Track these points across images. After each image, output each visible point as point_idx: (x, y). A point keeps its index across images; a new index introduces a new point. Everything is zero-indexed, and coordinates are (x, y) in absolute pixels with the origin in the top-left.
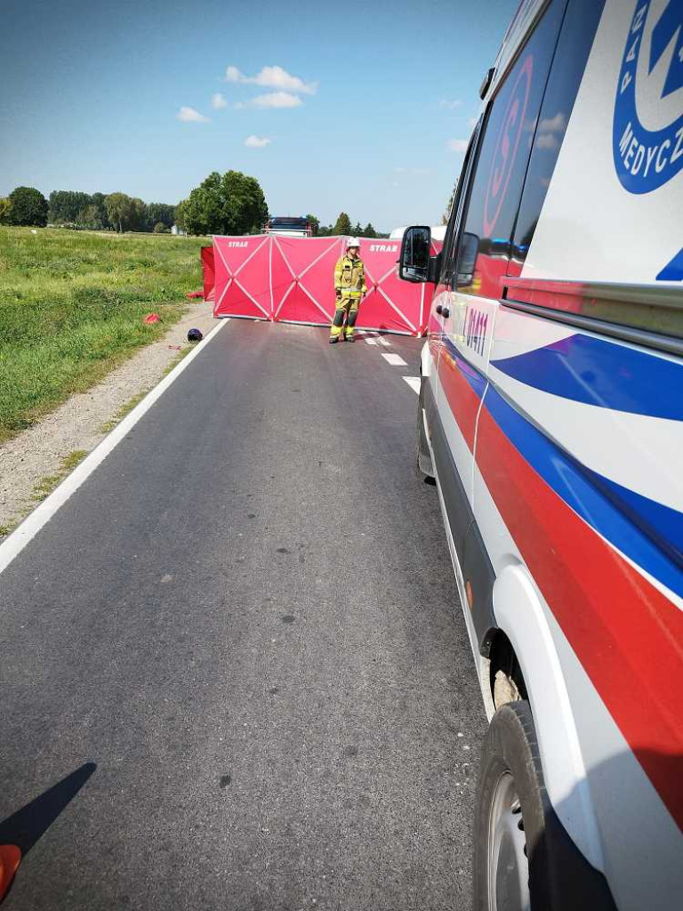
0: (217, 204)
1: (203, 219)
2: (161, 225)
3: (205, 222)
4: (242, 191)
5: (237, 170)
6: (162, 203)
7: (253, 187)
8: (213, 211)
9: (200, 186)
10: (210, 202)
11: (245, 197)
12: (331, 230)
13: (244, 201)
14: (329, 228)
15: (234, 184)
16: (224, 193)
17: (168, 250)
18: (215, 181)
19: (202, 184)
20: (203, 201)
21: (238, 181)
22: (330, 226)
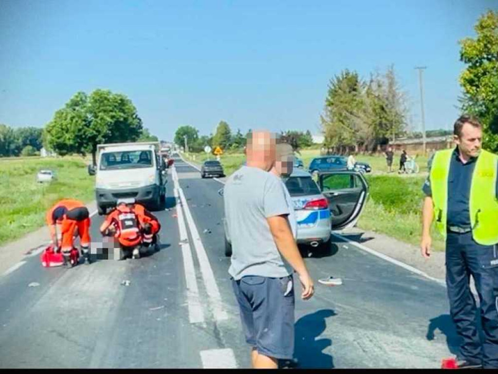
0: (84, 123)
1: (68, 139)
2: (30, 148)
3: (71, 142)
4: (111, 108)
5: (104, 89)
6: (31, 126)
7: (122, 104)
8: (80, 130)
9: (64, 106)
10: (77, 122)
11: (114, 114)
12: (211, 139)
13: (112, 117)
14: (210, 137)
15: (102, 102)
16: (91, 112)
17: (21, 175)
18: (81, 100)
19: (67, 105)
20: (68, 120)
21: (106, 99)
22: (211, 134)
